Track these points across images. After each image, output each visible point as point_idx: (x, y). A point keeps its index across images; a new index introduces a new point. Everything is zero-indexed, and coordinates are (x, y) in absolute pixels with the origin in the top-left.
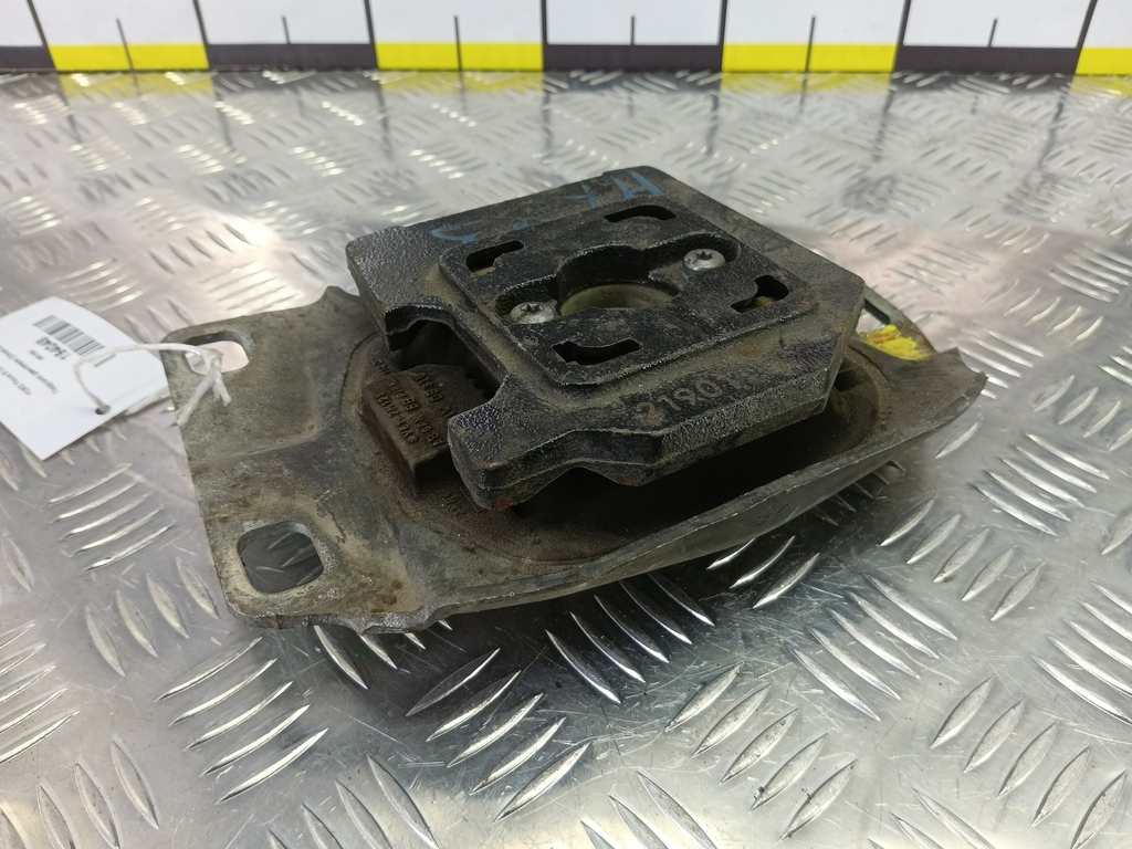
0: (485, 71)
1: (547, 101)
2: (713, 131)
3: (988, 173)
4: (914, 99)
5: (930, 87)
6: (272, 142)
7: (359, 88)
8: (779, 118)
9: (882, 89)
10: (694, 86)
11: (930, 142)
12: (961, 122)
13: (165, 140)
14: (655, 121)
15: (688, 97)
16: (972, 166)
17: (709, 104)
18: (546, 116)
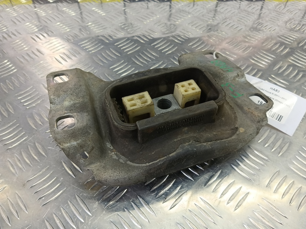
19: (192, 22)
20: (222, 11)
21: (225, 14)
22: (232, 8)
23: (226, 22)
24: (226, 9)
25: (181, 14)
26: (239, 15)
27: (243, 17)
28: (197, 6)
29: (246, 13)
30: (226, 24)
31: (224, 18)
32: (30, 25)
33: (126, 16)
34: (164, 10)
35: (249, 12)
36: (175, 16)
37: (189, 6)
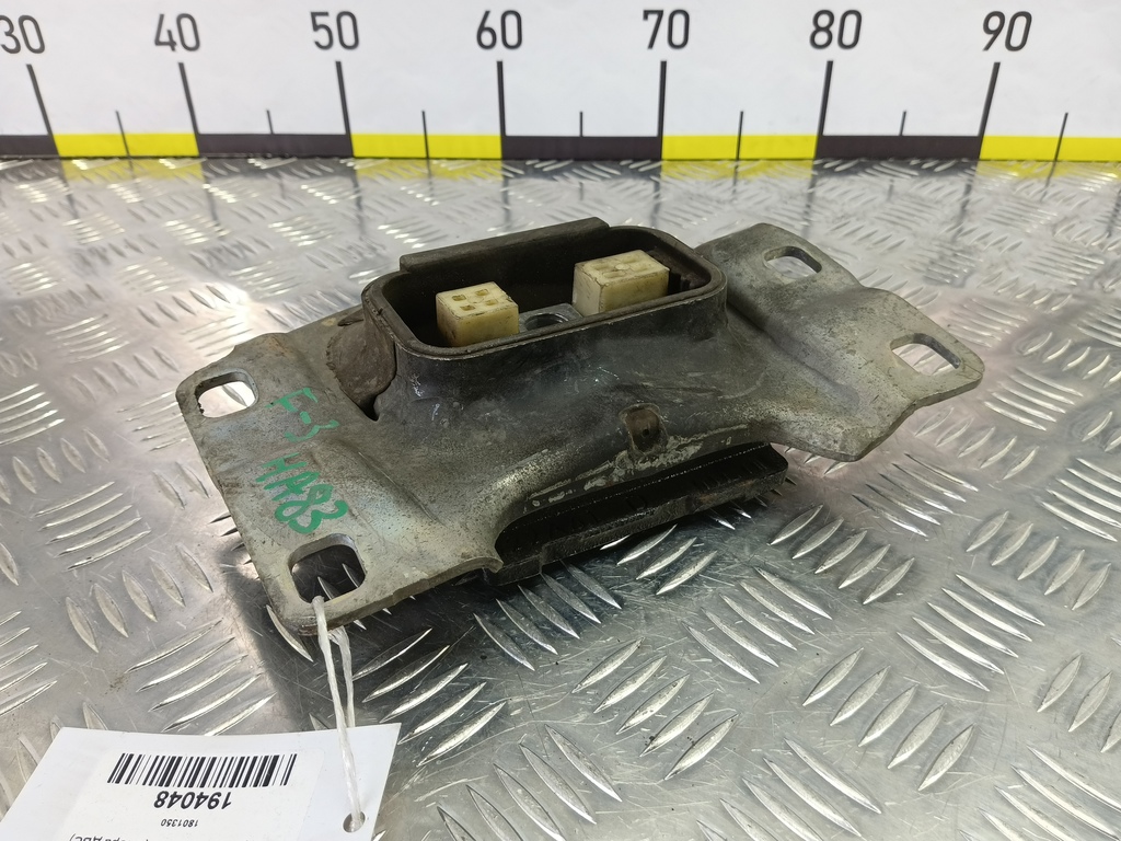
20: (833, 195)
21: (843, 204)
22: (863, 189)
23: (845, 224)
24: (846, 192)
25: (695, 204)
26: (889, 205)
28: (746, 184)
29: (913, 202)
30: (846, 230)
31: (840, 215)
33: (508, 207)
34: (636, 193)
35: (923, 200)
36: (675, 208)
37: (720, 185)
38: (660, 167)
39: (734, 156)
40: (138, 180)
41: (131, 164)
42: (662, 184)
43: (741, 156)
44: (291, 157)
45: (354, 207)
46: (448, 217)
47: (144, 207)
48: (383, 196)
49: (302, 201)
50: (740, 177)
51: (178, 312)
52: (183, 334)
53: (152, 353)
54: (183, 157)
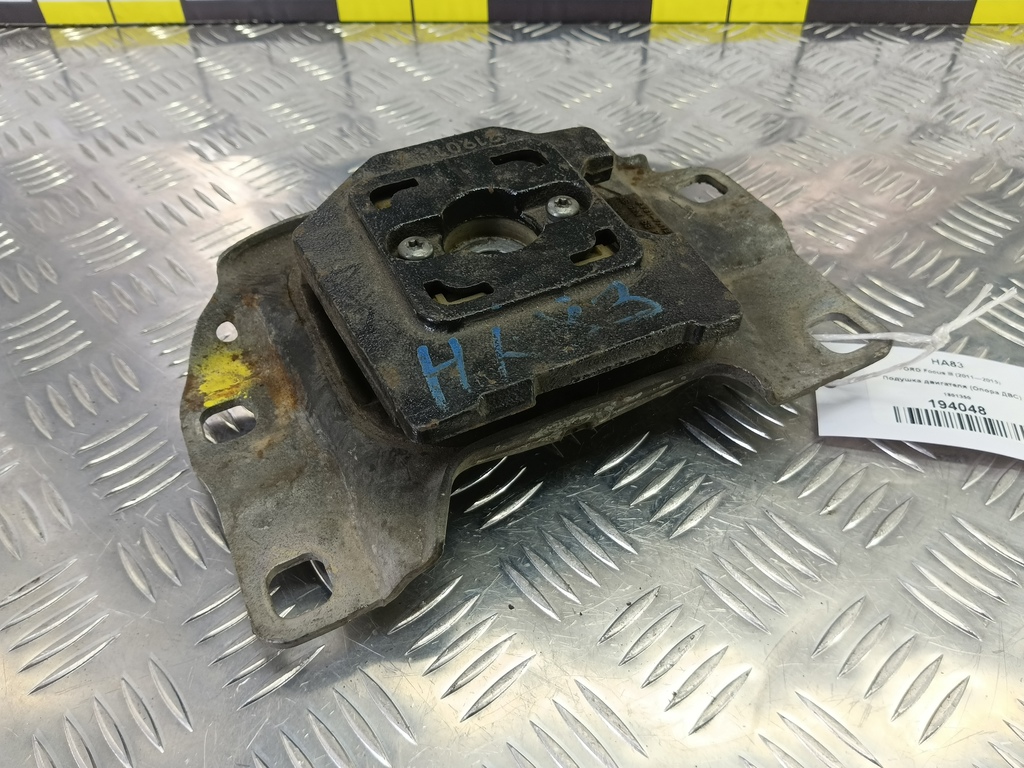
0: (435, 23)
1: (492, 54)
2: (642, 84)
3: (885, 126)
4: (823, 51)
5: (837, 38)
6: (247, 99)
7: (323, 42)
8: (702, 71)
9: (794, 41)
10: (625, 37)
11: (836, 95)
12: (864, 75)
13: (150, 96)
14: (590, 75)
15: (620, 49)
16: (872, 120)
17: (639, 57)
18: (492, 71)
19: (725, 105)
20: (824, 69)
21: (836, 80)
22: (855, 61)
23: (838, 104)
24: (838, 65)
25: (687, 78)
26: (882, 82)
27: (895, 89)
28: (737, 53)
29: (904, 78)
30: (840, 111)
31: (833, 93)
32: (184, 109)
34: (627, 64)
35: (914, 75)
36: (668, 83)
37: (711, 54)
38: (649, 32)
39: (724, 19)
40: (132, 53)
41: (119, 32)
42: (650, 53)
43: (732, 19)
44: (277, 23)
45: (343, 83)
46: (439, 96)
47: (138, 87)
48: (373, 70)
49: (293, 78)
50: (730, 44)
51: (185, 214)
52: (193, 241)
53: (166, 264)
54: (171, 25)
